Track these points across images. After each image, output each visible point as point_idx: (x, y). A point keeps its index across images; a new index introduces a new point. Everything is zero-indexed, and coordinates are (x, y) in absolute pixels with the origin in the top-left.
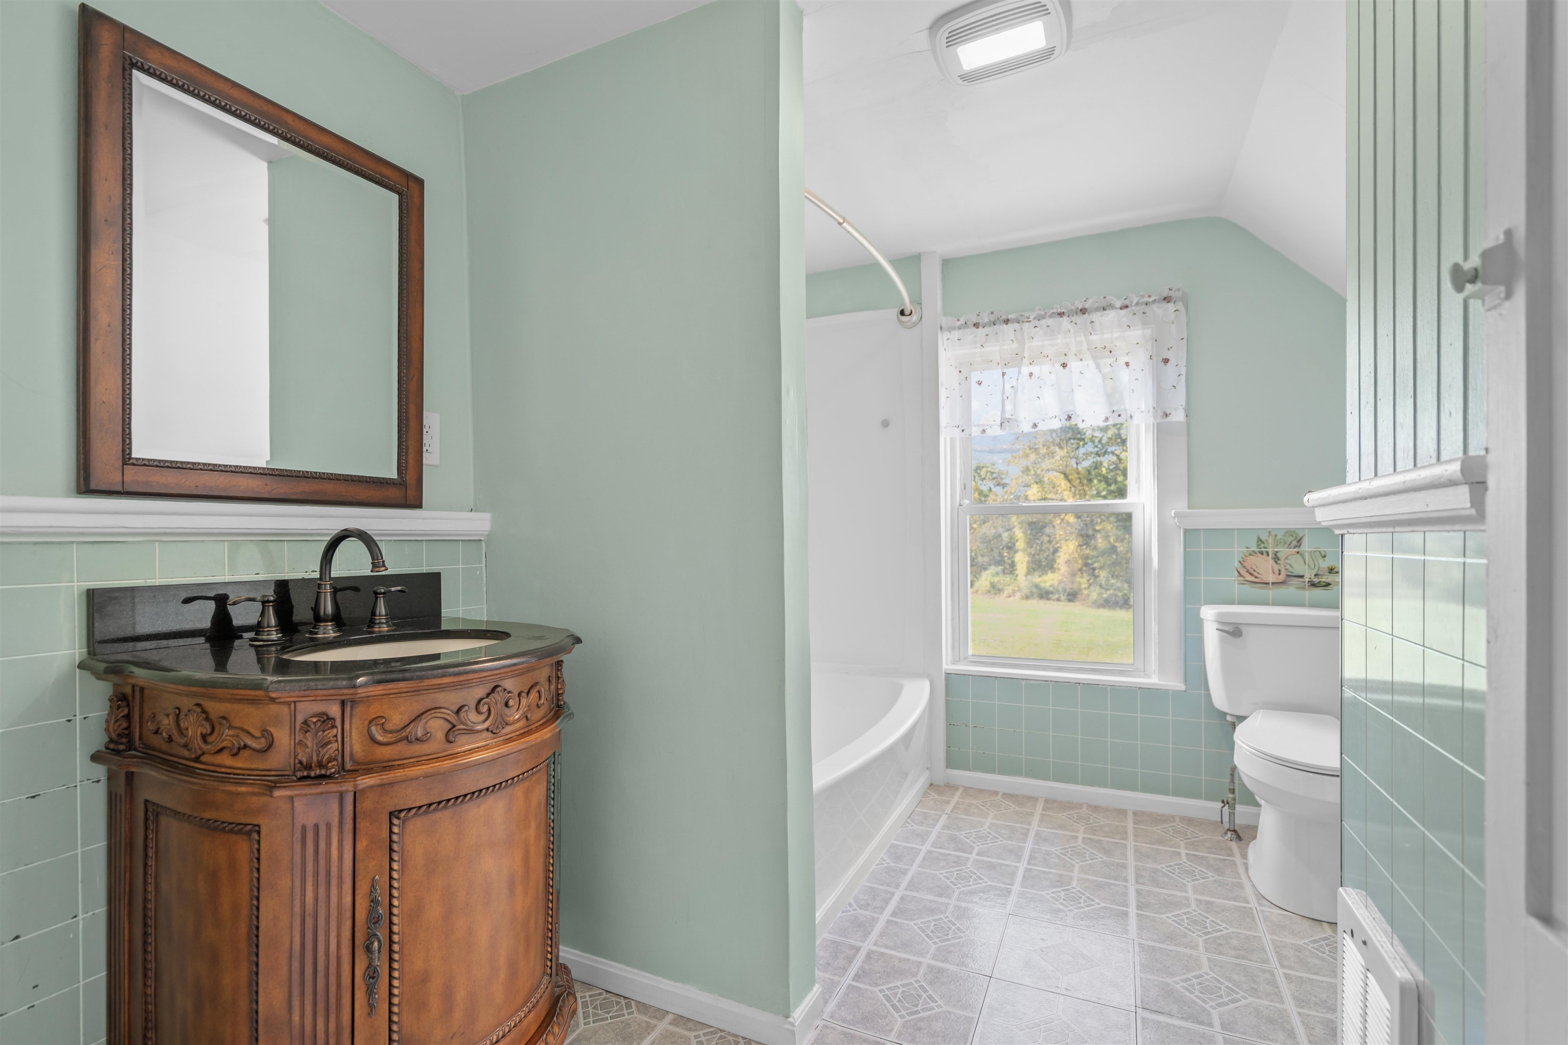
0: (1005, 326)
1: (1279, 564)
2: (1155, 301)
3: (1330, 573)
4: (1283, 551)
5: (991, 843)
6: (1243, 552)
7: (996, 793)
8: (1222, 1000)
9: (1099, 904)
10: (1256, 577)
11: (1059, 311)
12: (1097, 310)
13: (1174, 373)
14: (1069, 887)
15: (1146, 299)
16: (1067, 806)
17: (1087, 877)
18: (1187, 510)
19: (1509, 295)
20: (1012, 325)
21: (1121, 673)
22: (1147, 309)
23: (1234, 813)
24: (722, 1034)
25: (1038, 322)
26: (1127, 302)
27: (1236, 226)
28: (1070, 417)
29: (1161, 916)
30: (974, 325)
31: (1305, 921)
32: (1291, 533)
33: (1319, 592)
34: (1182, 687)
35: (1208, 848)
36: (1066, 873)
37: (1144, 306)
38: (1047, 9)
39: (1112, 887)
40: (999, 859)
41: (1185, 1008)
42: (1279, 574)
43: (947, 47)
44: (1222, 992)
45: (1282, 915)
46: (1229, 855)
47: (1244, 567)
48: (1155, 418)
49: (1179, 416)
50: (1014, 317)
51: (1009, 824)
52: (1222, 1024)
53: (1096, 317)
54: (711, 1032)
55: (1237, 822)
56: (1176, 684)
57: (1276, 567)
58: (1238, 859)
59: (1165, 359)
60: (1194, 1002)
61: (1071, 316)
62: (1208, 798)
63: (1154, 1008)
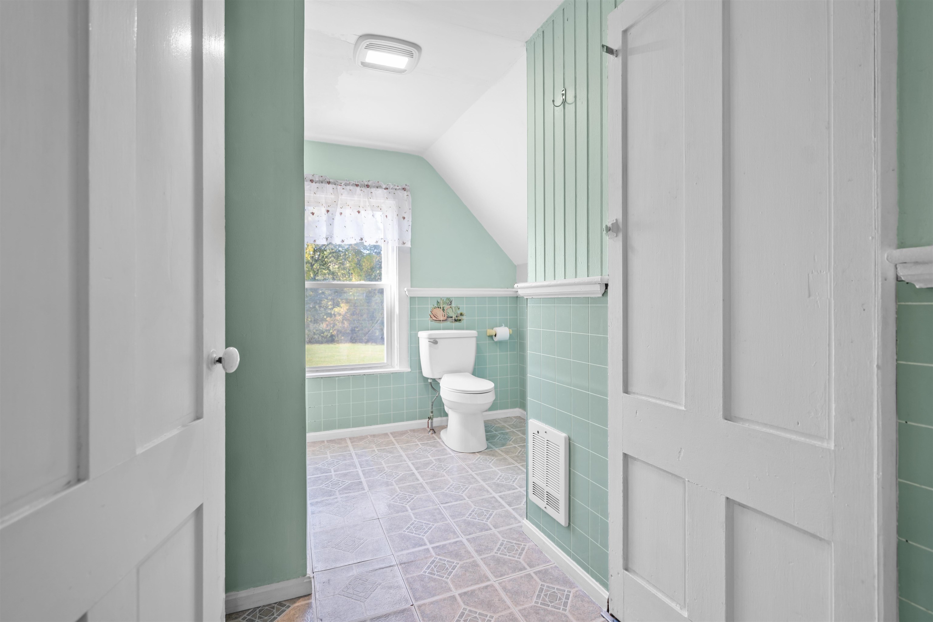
0: (327, 185)
1: (444, 312)
2: (399, 189)
3: (461, 315)
4: (446, 307)
5: (337, 464)
6: (432, 307)
7: (323, 442)
8: (463, 490)
9: (401, 474)
10: (437, 318)
11: (357, 183)
12: (374, 187)
13: (407, 224)
14: (385, 471)
15: (396, 187)
16: (361, 438)
17: (389, 465)
18: (410, 288)
19: (617, 236)
20: (331, 185)
21: (381, 367)
22: (395, 192)
23: (433, 422)
24: (260, 608)
25: (345, 186)
26: (388, 187)
27: (428, 162)
28: (362, 239)
29: (426, 470)
30: (311, 181)
31: (471, 454)
32: (448, 299)
33: (457, 323)
34: (409, 370)
35: (426, 439)
36: (380, 466)
37: (394, 190)
38: (413, 56)
39: (402, 465)
40: (346, 470)
41: (454, 497)
42: (445, 316)
43: (365, 48)
44: (462, 487)
45: (463, 455)
46: (435, 440)
47: (432, 314)
48: (399, 244)
49: (408, 245)
50: (333, 181)
51: (340, 454)
52: (468, 497)
53: (373, 190)
54: (252, 612)
55: (434, 426)
56: (406, 368)
57: (444, 314)
58: (438, 440)
59: (404, 217)
60: (455, 494)
61: (362, 187)
62: (421, 418)
63: (445, 502)
